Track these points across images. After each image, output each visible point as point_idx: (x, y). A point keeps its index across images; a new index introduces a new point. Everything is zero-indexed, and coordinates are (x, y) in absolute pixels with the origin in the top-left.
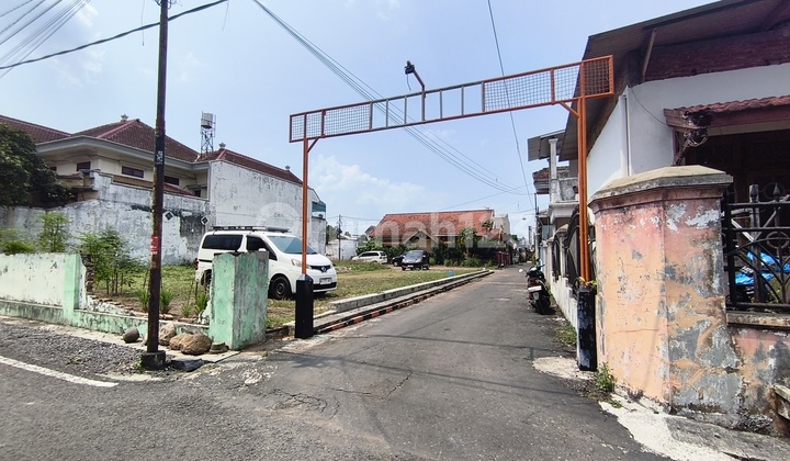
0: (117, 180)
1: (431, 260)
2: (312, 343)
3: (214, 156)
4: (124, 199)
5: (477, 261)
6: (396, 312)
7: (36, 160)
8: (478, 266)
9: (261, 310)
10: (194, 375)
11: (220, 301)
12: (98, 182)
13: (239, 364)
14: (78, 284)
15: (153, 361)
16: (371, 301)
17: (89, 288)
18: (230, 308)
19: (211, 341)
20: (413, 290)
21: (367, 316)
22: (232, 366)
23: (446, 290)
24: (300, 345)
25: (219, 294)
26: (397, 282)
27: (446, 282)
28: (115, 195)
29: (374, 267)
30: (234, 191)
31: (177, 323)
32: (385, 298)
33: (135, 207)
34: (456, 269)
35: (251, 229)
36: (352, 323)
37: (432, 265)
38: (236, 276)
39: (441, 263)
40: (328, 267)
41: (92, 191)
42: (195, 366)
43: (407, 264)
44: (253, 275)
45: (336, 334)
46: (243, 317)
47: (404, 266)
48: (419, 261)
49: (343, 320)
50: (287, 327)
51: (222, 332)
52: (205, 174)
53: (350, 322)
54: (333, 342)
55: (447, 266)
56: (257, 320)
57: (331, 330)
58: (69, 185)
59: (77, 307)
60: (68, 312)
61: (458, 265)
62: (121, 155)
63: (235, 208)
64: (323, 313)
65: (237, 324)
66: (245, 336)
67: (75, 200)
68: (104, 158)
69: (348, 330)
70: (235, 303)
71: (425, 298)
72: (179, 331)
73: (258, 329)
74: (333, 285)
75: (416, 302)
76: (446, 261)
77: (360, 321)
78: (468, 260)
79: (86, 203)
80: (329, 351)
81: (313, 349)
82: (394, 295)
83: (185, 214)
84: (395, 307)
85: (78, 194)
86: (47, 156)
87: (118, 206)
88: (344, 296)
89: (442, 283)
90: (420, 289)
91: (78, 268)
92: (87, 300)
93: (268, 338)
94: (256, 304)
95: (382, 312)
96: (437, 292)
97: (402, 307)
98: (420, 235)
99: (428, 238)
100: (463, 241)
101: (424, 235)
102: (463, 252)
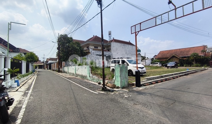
0: (94, 50)
1: (179, 65)
2: (141, 88)
3: (112, 41)
4: (95, 53)
5: (199, 65)
6: (167, 82)
7: (80, 47)
8: (199, 67)
9: (127, 79)
10: (113, 93)
11: (117, 76)
12: (91, 50)
13: (123, 92)
14: (89, 72)
15: (104, 89)
16: (158, 78)
17: (91, 72)
18: (119, 78)
19: (116, 86)
20: (172, 75)
21: (157, 82)
22: (121, 92)
23: (186, 75)
24: (137, 89)
25: (117, 74)
26: (166, 72)
27: (186, 72)
28: (93, 53)
29: (157, 67)
30: (117, 49)
31: (108, 81)
32: (162, 77)
33: (97, 55)
34: (189, 68)
35: (122, 58)
36: (152, 84)
37: (179, 66)
38: (120, 70)
39: (183, 66)
40: (143, 68)
41: (89, 52)
42: (113, 91)
43: (169, 66)
44: (124, 70)
45: (148, 87)
46: (123, 80)
47: (168, 67)
48: (173, 65)
49: (149, 83)
50: (133, 84)
51: (118, 83)
52: (110, 46)
53: (151, 83)
54: (147, 89)
55: (186, 66)
56: (126, 81)
57: (146, 85)
58: (86, 52)
59: (89, 77)
60: (88, 77)
61: (190, 66)
62: (94, 44)
63: (117, 53)
64: (143, 80)
65: (121, 82)
66: (123, 85)
67: (87, 54)
68: (91, 45)
69: (151, 86)
70: (120, 77)
71: (177, 77)
72: (108, 83)
73: (126, 83)
74: (145, 73)
75: (174, 78)
76: (185, 65)
77: (154, 83)
78: (195, 64)
79: (89, 55)
80: (146, 91)
81: (141, 90)
82: (165, 76)
83: (107, 56)
84: (166, 80)
85: (87, 53)
86: (82, 46)
87: (94, 55)
88: (149, 76)
89: (184, 73)
90: (175, 74)
91: (89, 68)
92: (91, 75)
93: (129, 86)
94: (125, 77)
95: (162, 81)
96: (182, 76)
97: (169, 80)
98: (174, 57)
99: (177, 57)
100: (192, 58)
101: (175, 57)
102: (192, 62)
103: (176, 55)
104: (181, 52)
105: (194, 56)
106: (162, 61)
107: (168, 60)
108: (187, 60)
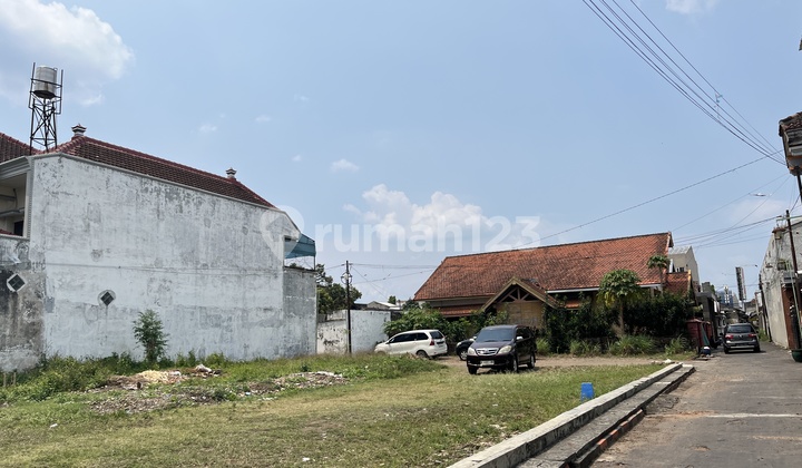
1: (540, 344)
5: (647, 342)
8: (651, 352)
27: (572, 429)
30: (92, 219)
37: (543, 354)
39: (565, 351)
43: (480, 359)
48: (505, 349)
55: (579, 353)
61: (603, 352)
63: (96, 254)
76: (574, 345)
78: (624, 341)
98: (515, 292)
99: (531, 298)
100: (609, 302)
101: (523, 292)
102: (610, 323)
103: (527, 281)
104: (554, 264)
105: (618, 288)
106: (451, 320)
107: (485, 315)
108: (586, 316)
